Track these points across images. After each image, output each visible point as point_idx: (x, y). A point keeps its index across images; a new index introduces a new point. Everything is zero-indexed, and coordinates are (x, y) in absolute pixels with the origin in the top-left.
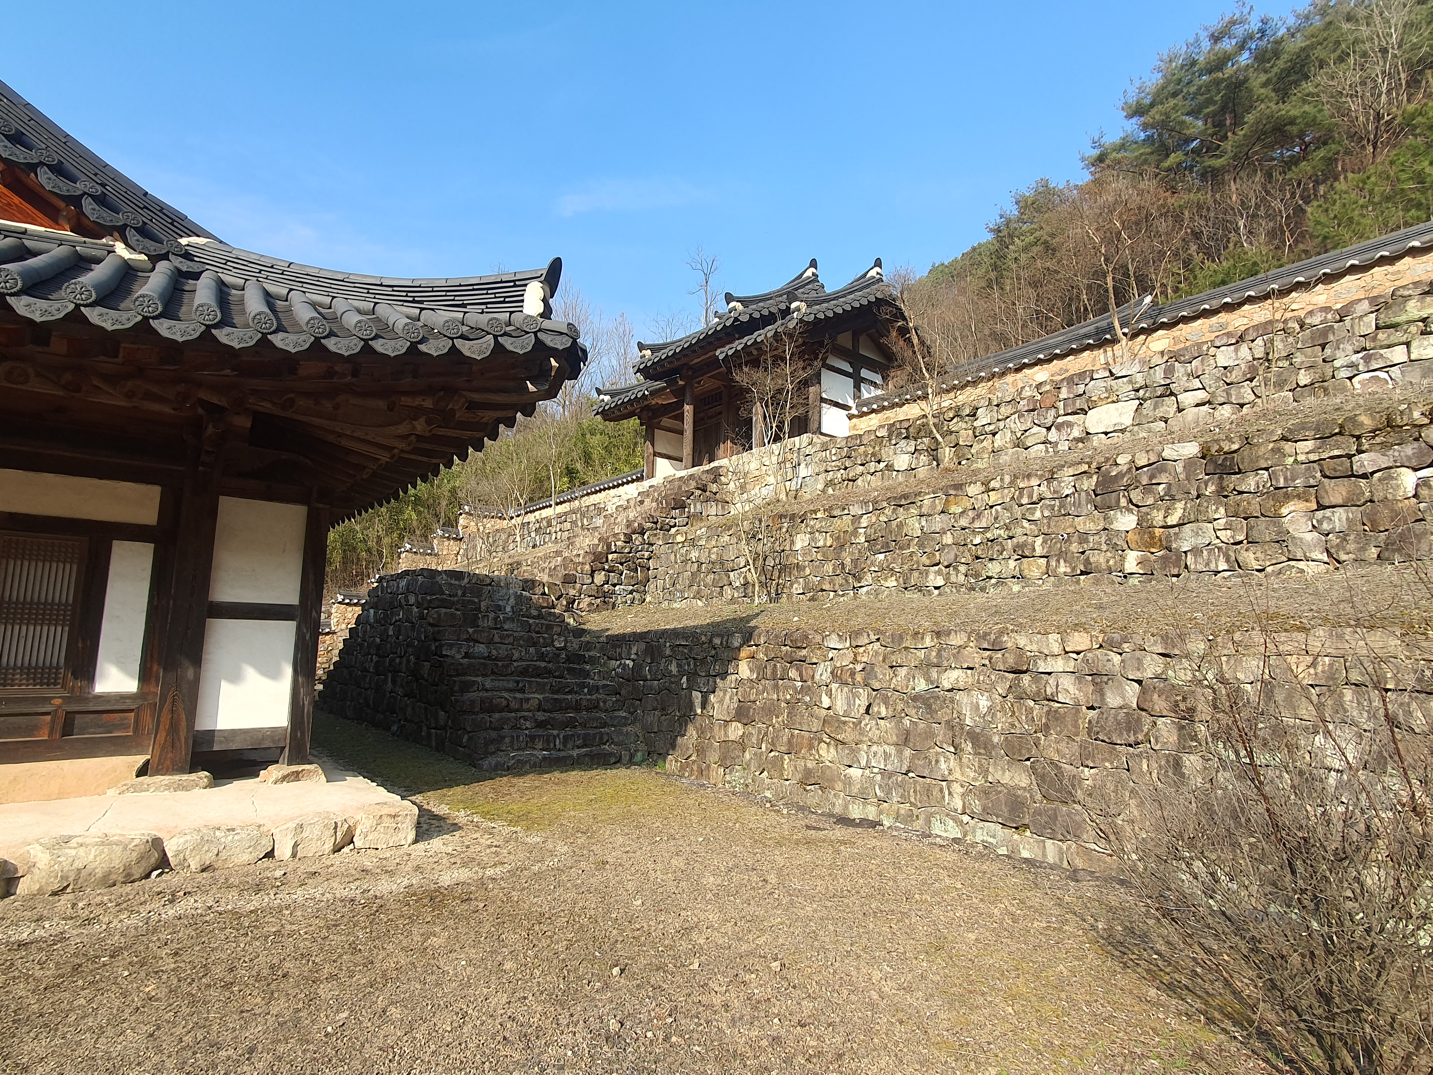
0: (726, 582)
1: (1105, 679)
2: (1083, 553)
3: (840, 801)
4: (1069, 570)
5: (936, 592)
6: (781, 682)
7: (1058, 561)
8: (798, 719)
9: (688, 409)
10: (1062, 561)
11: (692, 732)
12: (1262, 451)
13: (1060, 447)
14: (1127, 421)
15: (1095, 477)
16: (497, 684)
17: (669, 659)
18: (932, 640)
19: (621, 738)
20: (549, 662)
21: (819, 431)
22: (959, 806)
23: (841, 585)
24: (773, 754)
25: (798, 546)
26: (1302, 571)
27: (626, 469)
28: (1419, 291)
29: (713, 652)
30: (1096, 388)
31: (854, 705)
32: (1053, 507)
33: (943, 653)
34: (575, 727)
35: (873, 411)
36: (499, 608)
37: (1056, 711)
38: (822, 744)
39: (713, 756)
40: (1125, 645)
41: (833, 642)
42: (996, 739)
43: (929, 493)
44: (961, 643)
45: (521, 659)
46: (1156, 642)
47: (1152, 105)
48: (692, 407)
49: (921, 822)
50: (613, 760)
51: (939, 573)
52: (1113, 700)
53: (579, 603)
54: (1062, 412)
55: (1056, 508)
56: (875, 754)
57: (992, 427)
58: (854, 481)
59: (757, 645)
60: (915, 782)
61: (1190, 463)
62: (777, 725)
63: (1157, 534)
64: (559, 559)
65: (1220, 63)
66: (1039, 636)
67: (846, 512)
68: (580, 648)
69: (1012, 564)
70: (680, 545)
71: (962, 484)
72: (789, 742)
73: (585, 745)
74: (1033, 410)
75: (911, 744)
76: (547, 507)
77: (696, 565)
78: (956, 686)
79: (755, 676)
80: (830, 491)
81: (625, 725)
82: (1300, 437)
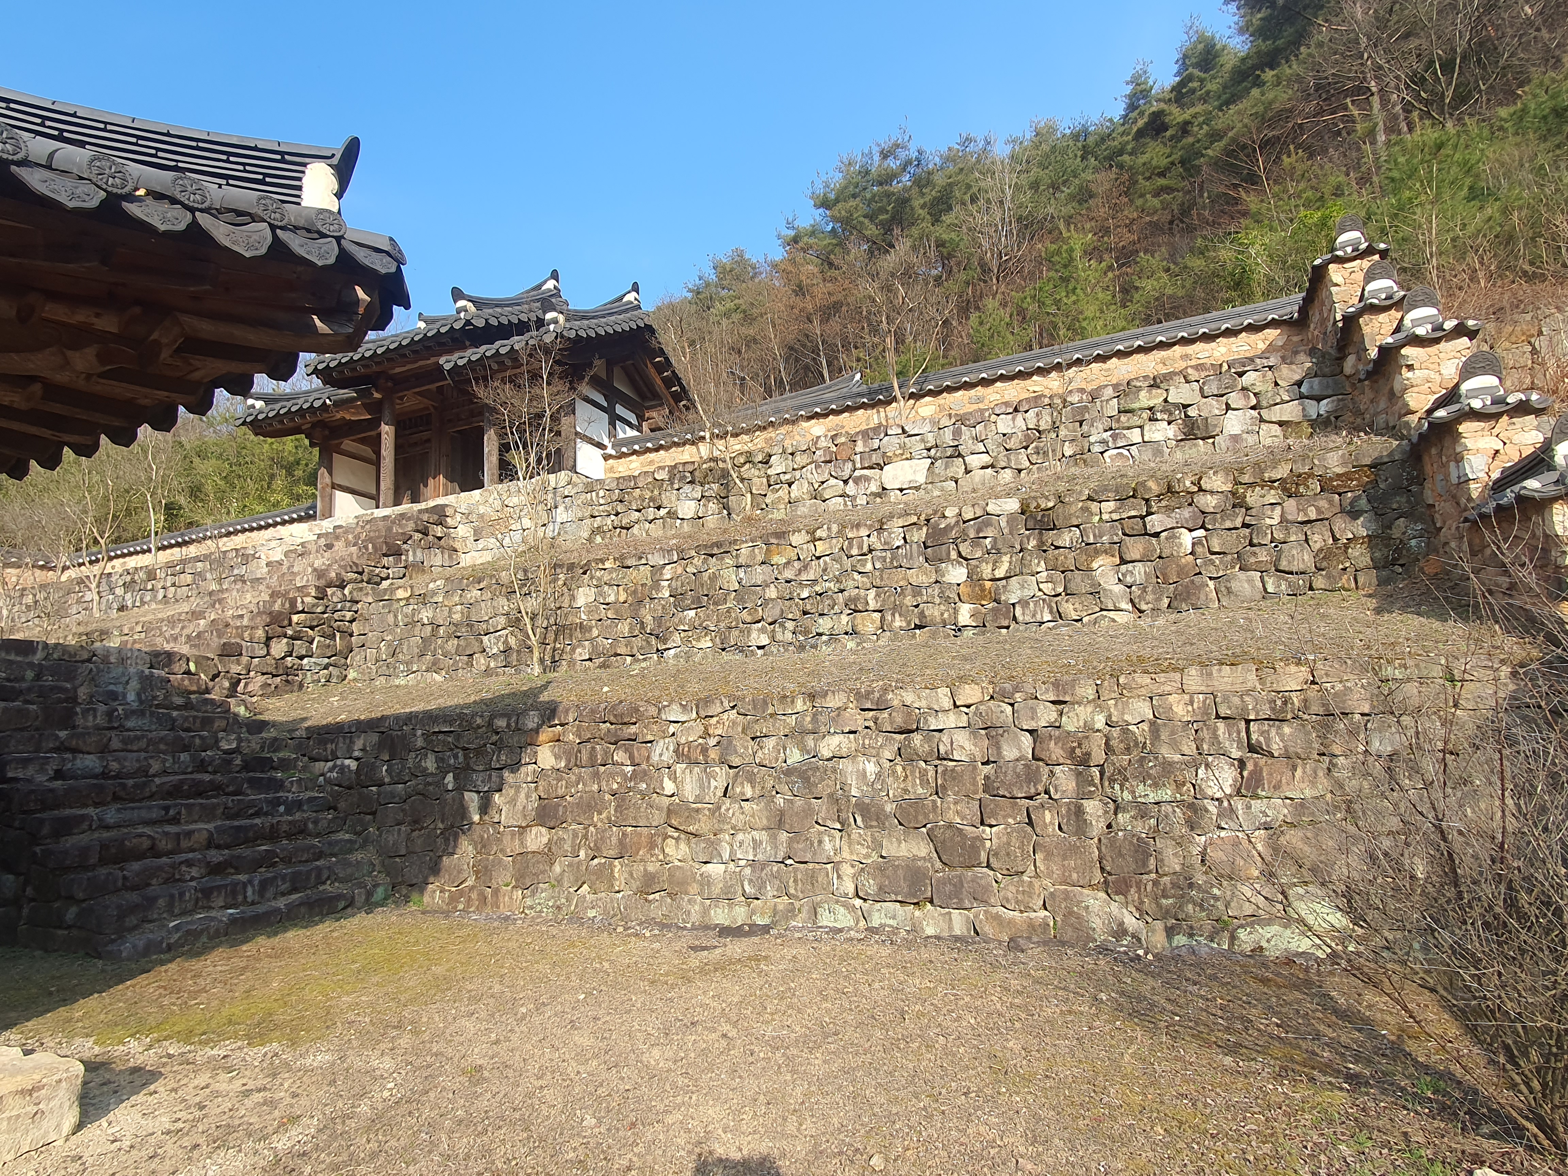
0: (476, 649)
1: (1000, 731)
2: (917, 606)
3: (697, 907)
4: (904, 624)
5: (760, 652)
6: (602, 769)
7: (893, 615)
8: (631, 812)
9: (387, 431)
10: (897, 615)
11: (466, 849)
12: (1073, 509)
13: (858, 502)
14: (921, 479)
15: (925, 529)
16: (127, 815)
17: (422, 752)
18: (805, 703)
19: (349, 871)
20: (215, 772)
21: (573, 469)
22: (851, 890)
23: (642, 648)
24: (596, 861)
25: (581, 601)
26: (1114, 621)
27: (260, 508)
28: (1147, 384)
29: (495, 738)
30: (891, 444)
31: (709, 787)
32: (884, 559)
33: (819, 717)
34: (274, 865)
35: (635, 452)
36: (113, 696)
37: (953, 770)
38: (669, 841)
39: (503, 877)
40: (1017, 695)
41: (674, 713)
42: (889, 808)
43: (746, 542)
44: (840, 704)
45: (165, 772)
46: (1047, 690)
47: (837, 201)
48: (393, 428)
49: (804, 915)
50: (342, 904)
51: (763, 630)
52: (1009, 753)
53: (246, 684)
54: (858, 465)
55: (888, 560)
56: (741, 843)
57: (788, 477)
58: (628, 529)
59: (562, 725)
60: (796, 870)
61: (1011, 518)
62: (599, 824)
63: (987, 587)
64: (202, 622)
65: (887, 178)
66: (927, 691)
67: (644, 561)
68: (262, 748)
69: (844, 619)
70: (402, 603)
71: (784, 533)
72: (621, 842)
73: (294, 890)
74: (830, 462)
75: (787, 827)
76: (144, 552)
77: (429, 628)
78: (838, 754)
79: (563, 764)
80: (599, 539)
81: (350, 851)
82: (1104, 498)
